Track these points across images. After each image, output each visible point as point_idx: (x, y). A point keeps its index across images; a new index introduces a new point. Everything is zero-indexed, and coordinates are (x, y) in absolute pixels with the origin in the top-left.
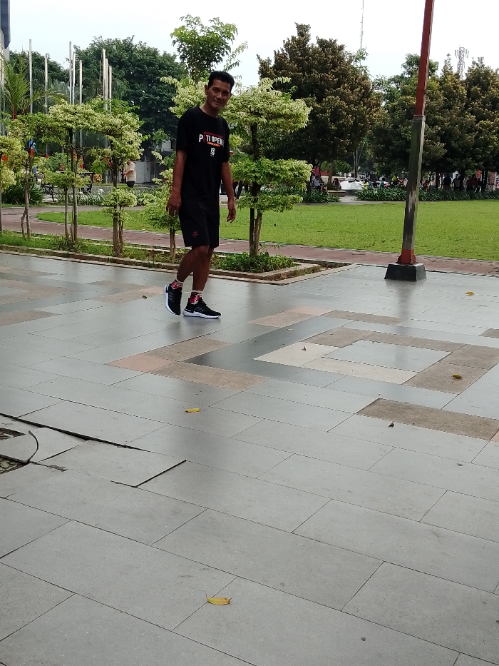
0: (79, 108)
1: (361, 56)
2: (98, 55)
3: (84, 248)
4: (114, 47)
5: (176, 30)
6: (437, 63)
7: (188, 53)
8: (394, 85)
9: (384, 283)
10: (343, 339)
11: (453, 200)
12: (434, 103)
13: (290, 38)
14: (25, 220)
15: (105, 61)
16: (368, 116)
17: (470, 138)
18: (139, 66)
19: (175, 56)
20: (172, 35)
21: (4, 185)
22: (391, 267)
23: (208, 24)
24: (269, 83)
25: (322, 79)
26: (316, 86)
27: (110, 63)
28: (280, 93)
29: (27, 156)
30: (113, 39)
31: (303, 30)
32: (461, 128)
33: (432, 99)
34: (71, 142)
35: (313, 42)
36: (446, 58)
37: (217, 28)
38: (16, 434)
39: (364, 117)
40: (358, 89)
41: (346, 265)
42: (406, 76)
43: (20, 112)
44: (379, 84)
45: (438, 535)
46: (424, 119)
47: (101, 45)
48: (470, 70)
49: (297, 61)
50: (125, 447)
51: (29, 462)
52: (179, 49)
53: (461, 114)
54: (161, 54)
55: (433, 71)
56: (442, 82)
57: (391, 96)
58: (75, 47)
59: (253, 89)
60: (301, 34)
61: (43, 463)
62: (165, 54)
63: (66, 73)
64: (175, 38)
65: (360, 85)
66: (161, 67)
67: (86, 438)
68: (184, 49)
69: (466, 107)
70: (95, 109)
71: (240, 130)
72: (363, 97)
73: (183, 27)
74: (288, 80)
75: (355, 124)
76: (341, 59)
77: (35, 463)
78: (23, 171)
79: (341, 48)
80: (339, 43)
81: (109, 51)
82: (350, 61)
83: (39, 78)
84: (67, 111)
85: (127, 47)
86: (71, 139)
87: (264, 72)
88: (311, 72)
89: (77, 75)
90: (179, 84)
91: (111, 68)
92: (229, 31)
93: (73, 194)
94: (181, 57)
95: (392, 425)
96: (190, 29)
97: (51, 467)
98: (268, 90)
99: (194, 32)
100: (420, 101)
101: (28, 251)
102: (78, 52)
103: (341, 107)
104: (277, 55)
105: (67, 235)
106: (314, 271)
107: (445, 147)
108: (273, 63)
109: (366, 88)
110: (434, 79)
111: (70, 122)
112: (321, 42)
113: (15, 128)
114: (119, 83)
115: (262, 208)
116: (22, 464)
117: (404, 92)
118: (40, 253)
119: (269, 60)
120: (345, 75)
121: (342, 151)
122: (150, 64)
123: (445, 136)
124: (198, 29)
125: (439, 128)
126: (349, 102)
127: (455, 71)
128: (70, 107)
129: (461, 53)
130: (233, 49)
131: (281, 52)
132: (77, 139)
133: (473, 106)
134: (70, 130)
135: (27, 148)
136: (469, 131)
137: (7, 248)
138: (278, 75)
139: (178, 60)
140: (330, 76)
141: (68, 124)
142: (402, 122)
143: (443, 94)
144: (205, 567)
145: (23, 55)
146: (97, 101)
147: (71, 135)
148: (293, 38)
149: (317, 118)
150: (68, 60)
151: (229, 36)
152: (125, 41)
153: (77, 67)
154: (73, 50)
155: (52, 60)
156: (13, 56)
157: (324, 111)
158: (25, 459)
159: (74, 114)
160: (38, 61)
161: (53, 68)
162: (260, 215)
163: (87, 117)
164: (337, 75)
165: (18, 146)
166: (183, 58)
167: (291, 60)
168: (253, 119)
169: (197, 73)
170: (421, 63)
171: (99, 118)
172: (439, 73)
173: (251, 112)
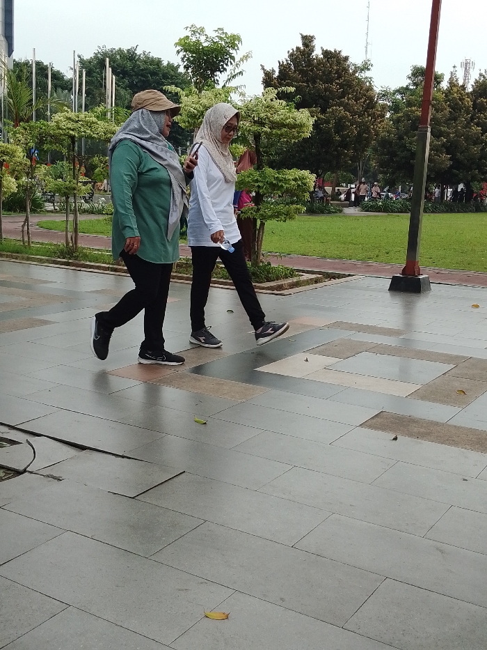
0: (82, 116)
1: (366, 67)
2: (101, 64)
3: (86, 257)
4: (118, 57)
5: (180, 40)
6: (442, 75)
7: (192, 62)
8: (399, 97)
9: (388, 294)
10: (346, 351)
11: (459, 212)
12: (439, 115)
13: (295, 49)
14: (26, 228)
15: (109, 71)
16: (372, 127)
17: (476, 149)
18: (142, 76)
19: (179, 66)
20: (176, 44)
21: (5, 193)
22: (394, 279)
23: (212, 34)
24: (273, 93)
25: (326, 90)
26: (321, 97)
27: (113, 72)
28: (284, 103)
29: (29, 163)
30: (117, 48)
31: (308, 41)
32: (467, 139)
33: (437, 110)
34: (73, 150)
35: (317, 53)
36: (452, 70)
37: (221, 38)
38: (13, 442)
39: (368, 127)
40: (363, 100)
41: (349, 275)
42: (411, 87)
43: (22, 120)
44: (384, 95)
45: (442, 552)
46: (429, 130)
47: (105, 54)
48: (477, 82)
49: (301, 72)
50: (123, 457)
51: (25, 471)
52: (183, 59)
53: (467, 126)
54: (165, 63)
55: (439, 83)
56: (448, 93)
57: (396, 108)
58: (79, 57)
59: (257, 98)
60: (305, 45)
61: (40, 472)
62: (169, 64)
63: (70, 82)
64: (179, 48)
65: (365, 96)
66: (165, 76)
67: (82, 448)
68: (188, 59)
69: (472, 119)
70: (98, 117)
71: (243, 140)
72: (368, 108)
73: (188, 37)
74: (292, 89)
75: (360, 134)
76: (346, 70)
77: (31, 473)
78: (24, 179)
79: (346, 59)
80: (344, 54)
81: (113, 60)
82: (355, 72)
83: (42, 87)
84: (69, 119)
85: (131, 56)
86: (74, 147)
87: (268, 81)
88: (314, 82)
89: (81, 84)
90: (182, 93)
91: (114, 77)
92: (234, 41)
93: (75, 202)
94: (185, 67)
95: (395, 439)
96: (194, 39)
97: (48, 476)
98: (272, 100)
99: (198, 43)
100: (425, 112)
101: (28, 259)
102: (82, 62)
103: (346, 117)
104: (281, 65)
105: (68, 244)
106: (316, 281)
107: (450, 159)
108: (277, 74)
109: (371, 99)
110: (439, 90)
111: (73, 130)
112: (326, 53)
113: (18, 135)
114: (122, 92)
115: (264, 218)
116: (18, 473)
117: (409, 104)
118: (41, 261)
119: (273, 71)
120: (350, 86)
121: (346, 162)
122: (154, 74)
123: (450, 148)
124: (202, 39)
125: (445, 140)
126: (354, 113)
127: (461, 83)
128: (72, 115)
129: (467, 66)
130: (237, 59)
131: (285, 63)
132: (80, 147)
133: (479, 118)
134: (72, 138)
135: (29, 156)
136: (475, 144)
137: (7, 256)
138: (281, 85)
139: (182, 70)
140: (334, 87)
141: (71, 132)
142: (406, 133)
143: (449, 106)
144: (203, 581)
145: (27, 64)
146: (99, 109)
147: (73, 143)
148: (298, 48)
149: (321, 129)
150: (72, 69)
151: (233, 46)
152: (128, 50)
153: (81, 76)
154: (77, 59)
155: (56, 68)
156: (17, 65)
157: (327, 122)
158: (21, 468)
159: (77, 122)
160: (42, 69)
161: (57, 76)
162: (262, 224)
163: (90, 125)
164: (341, 86)
165: (20, 154)
166: (186, 67)
167: (295, 71)
168: (255, 128)
169: (201, 82)
170: (426, 75)
171: (102, 126)
172: (444, 85)
173: (255, 122)
